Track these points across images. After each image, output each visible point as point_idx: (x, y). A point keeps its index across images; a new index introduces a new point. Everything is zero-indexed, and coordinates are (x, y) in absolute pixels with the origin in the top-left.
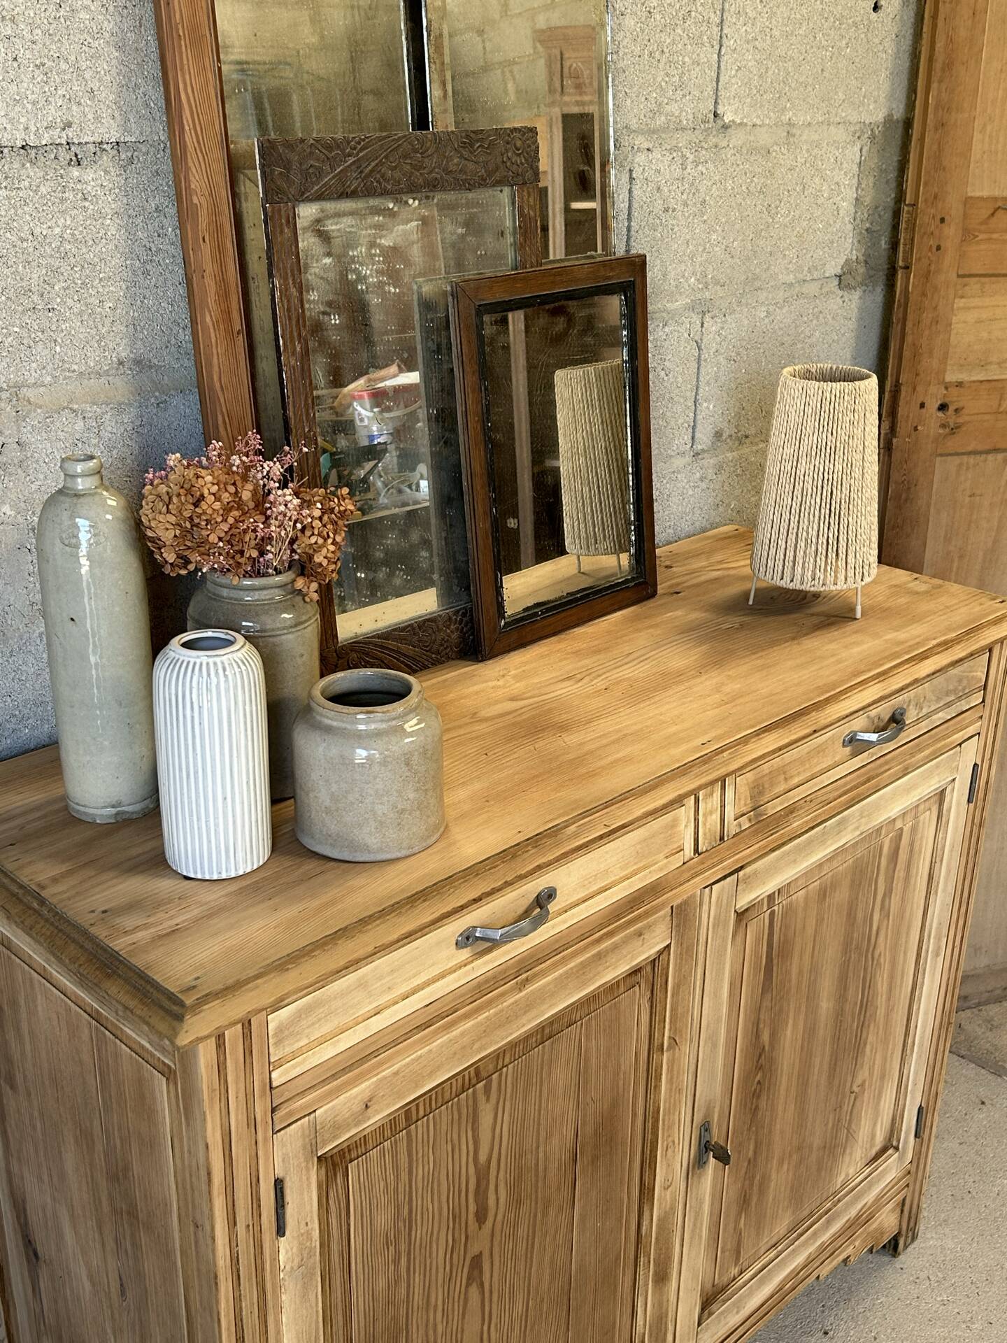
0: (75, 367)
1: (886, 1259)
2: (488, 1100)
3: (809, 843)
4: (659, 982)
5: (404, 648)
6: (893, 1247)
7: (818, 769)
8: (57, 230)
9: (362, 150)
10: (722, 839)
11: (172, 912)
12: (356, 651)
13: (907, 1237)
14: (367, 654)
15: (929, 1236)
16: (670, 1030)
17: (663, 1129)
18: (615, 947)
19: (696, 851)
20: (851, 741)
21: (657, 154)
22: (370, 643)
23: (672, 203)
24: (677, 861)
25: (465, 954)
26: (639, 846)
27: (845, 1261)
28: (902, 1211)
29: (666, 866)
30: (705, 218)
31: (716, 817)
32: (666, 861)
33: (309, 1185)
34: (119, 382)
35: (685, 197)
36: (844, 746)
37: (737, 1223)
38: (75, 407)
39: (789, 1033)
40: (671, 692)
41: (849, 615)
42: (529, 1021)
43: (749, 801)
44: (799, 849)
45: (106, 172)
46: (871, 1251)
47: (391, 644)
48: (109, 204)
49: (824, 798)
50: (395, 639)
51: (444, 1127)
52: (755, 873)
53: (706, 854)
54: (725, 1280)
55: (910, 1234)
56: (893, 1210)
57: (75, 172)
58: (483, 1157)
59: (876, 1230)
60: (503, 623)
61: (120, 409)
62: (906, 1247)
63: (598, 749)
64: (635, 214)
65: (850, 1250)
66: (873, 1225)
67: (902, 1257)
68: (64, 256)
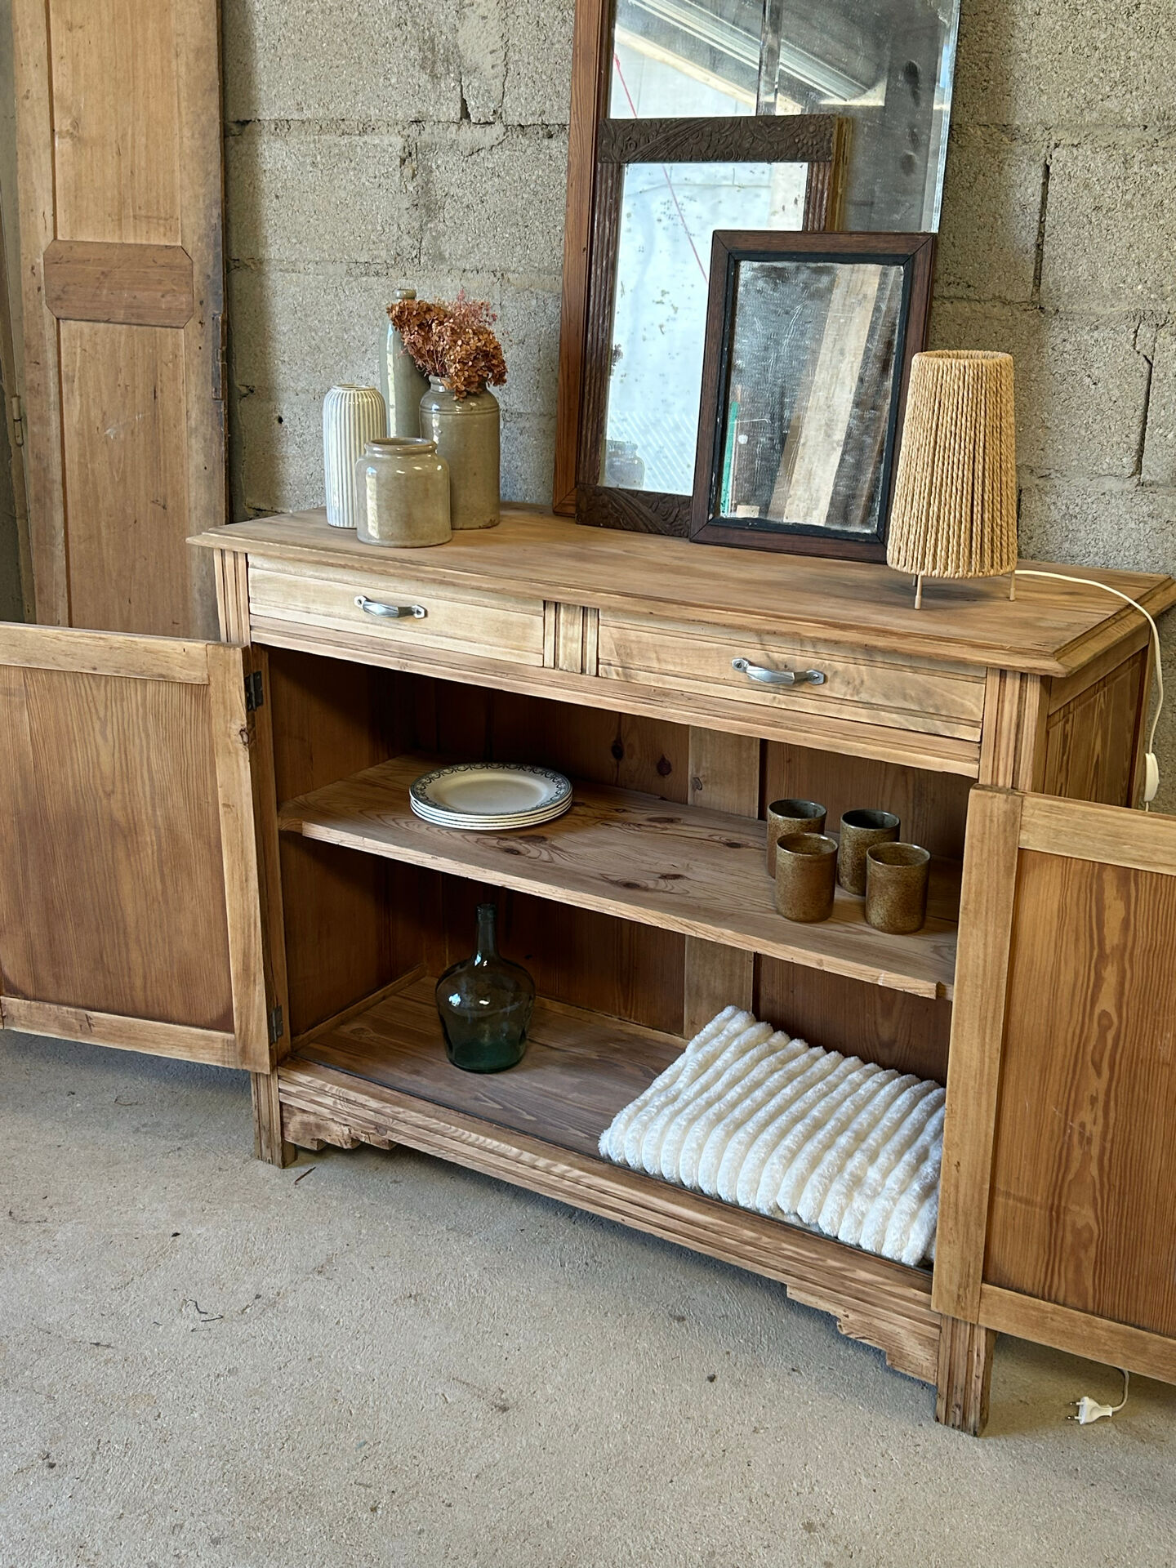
0: (537, 265)
5: (644, 509)
7: (701, 673)
9: (671, 129)
10: (583, 671)
14: (615, 501)
19: (556, 665)
21: (1087, 149)
22: (617, 493)
23: (1107, 202)
24: (536, 660)
26: (498, 624)
31: (577, 647)
35: (1128, 197)
43: (615, 656)
45: (563, 142)
47: (635, 502)
49: (708, 706)
53: (567, 674)
60: (711, 517)
64: (1051, 208)
68: (536, 194)
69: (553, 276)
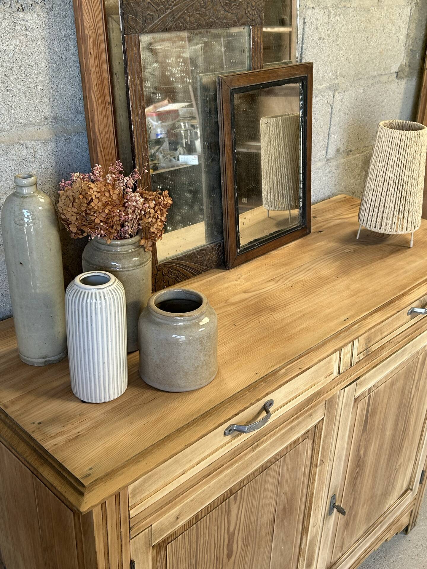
0: (22, 121)
1: (403, 535)
2: (235, 503)
3: (389, 362)
4: (317, 435)
5: (190, 264)
6: (406, 531)
7: (396, 327)
8: (11, 47)
9: (174, 6)
10: (351, 365)
11: (76, 424)
12: (167, 267)
13: (412, 526)
14: (172, 268)
15: (421, 524)
16: (321, 456)
17: (315, 501)
18: (299, 423)
19: (339, 372)
20: (411, 313)
21: (317, 10)
22: (173, 262)
23: (323, 35)
24: (330, 379)
25: (228, 438)
26: (313, 375)
27: (386, 541)
28: (411, 515)
29: (325, 382)
30: (338, 43)
31: (349, 355)
32: (325, 379)
33: (148, 560)
34: (45, 129)
35: (329, 32)
36: (408, 314)
37: (343, 534)
38: (22, 142)
39: (372, 448)
40: (324, 289)
41: (406, 245)
42: (257, 464)
43: (364, 346)
44: (384, 366)
45: (38, 15)
46: (397, 534)
47: (184, 263)
48: (40, 33)
49: (397, 341)
50: (186, 260)
51: (214, 519)
52: (365, 380)
53: (344, 373)
54: (336, 559)
55: (413, 524)
56: (407, 516)
57: (21, 15)
58: (231, 529)
59: (400, 525)
60: (239, 251)
61: (45, 143)
62: (411, 529)
63: (291, 322)
64: (305, 40)
65: (388, 536)
66: (399, 523)
67: (409, 535)
68: (15, 61)
69: (37, 128)
